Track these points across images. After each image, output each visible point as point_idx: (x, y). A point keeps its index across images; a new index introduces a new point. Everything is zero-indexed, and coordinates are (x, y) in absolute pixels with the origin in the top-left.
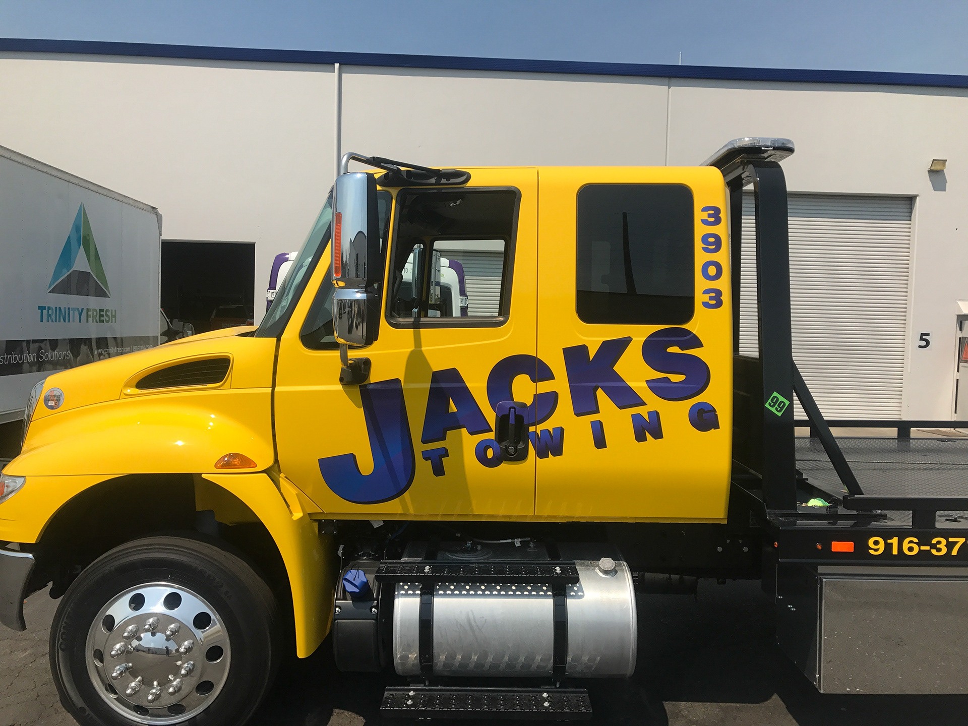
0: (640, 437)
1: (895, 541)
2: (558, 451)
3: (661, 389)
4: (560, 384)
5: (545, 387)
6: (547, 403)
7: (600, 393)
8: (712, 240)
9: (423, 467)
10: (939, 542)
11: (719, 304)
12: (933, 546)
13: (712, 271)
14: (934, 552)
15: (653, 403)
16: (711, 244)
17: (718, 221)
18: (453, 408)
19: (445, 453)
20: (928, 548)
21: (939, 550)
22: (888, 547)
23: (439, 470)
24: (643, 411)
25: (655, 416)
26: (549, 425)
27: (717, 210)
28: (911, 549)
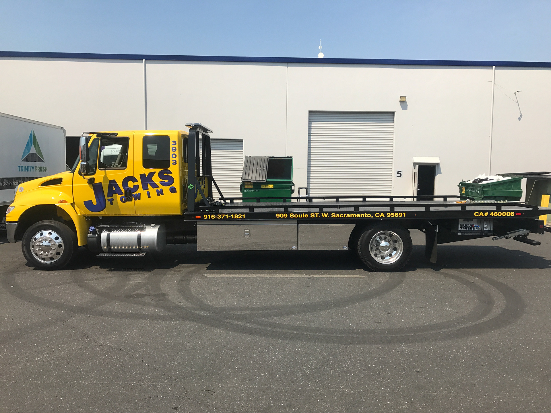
0: (158, 195)
1: (209, 216)
2: (139, 199)
3: (163, 184)
4: (139, 183)
5: (136, 184)
6: (136, 187)
7: (149, 185)
8: (174, 149)
9: (108, 203)
10: (219, 216)
11: (176, 164)
12: (218, 217)
13: (174, 156)
14: (218, 218)
15: (161, 187)
16: (174, 150)
17: (176, 144)
18: (114, 189)
19: (113, 200)
20: (217, 217)
21: (219, 217)
22: (208, 217)
23: (112, 204)
24: (159, 189)
25: (161, 190)
26: (137, 192)
27: (175, 142)
28: (213, 217)
